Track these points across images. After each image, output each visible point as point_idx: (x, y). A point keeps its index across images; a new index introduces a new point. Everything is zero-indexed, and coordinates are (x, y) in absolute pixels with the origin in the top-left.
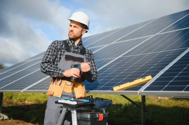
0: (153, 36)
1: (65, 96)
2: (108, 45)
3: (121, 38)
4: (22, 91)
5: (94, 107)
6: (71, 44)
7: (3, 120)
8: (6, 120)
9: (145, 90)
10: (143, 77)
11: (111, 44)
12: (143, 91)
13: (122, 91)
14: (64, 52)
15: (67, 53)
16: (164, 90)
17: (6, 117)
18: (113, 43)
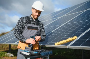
0: (85, 11)
1: (27, 49)
2: (61, 17)
3: (68, 13)
4: (14, 44)
5: (41, 56)
6: (31, 19)
7: (11, 57)
8: (13, 56)
9: (71, 45)
10: (72, 37)
11: (62, 16)
12: (70, 46)
13: (59, 46)
14: (27, 24)
15: (28, 25)
16: (81, 46)
17: (12, 55)
18: (64, 16)
